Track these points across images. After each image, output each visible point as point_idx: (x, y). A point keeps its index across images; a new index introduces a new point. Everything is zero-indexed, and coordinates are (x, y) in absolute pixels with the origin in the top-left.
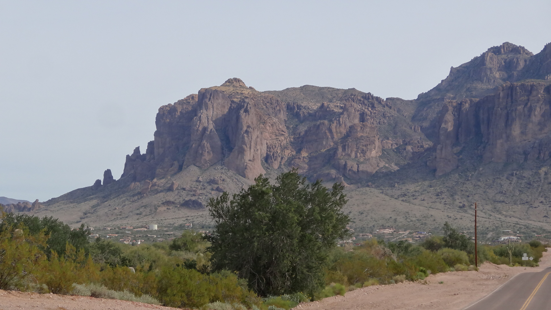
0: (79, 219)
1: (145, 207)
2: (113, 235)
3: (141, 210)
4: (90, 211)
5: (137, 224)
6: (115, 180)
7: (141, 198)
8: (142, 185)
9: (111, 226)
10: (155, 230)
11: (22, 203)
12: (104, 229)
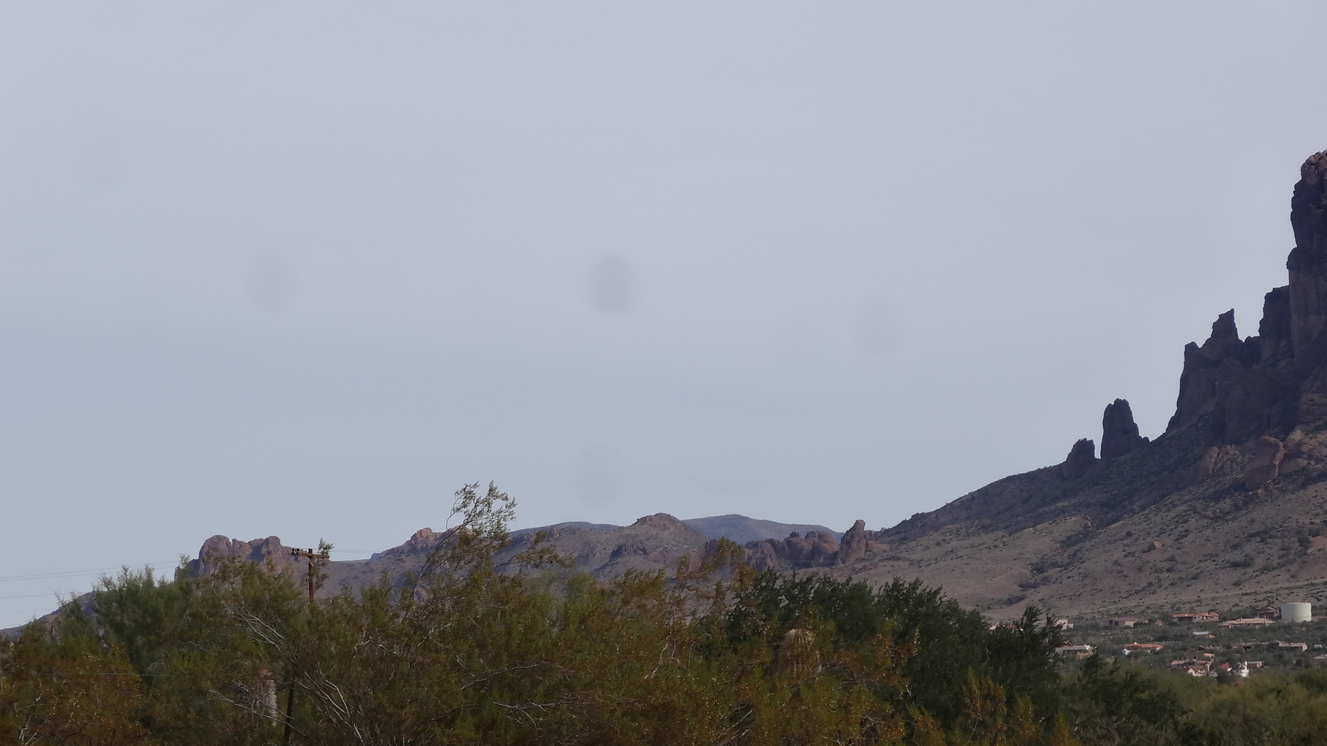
0: (1016, 591)
1: (1264, 536)
2: (1144, 646)
3: (1249, 548)
4: (1058, 559)
5: (1236, 600)
6: (1146, 439)
7: (1246, 504)
8: (1247, 456)
9: (1137, 611)
10: (1305, 624)
11: (802, 536)
12: (1112, 625)
